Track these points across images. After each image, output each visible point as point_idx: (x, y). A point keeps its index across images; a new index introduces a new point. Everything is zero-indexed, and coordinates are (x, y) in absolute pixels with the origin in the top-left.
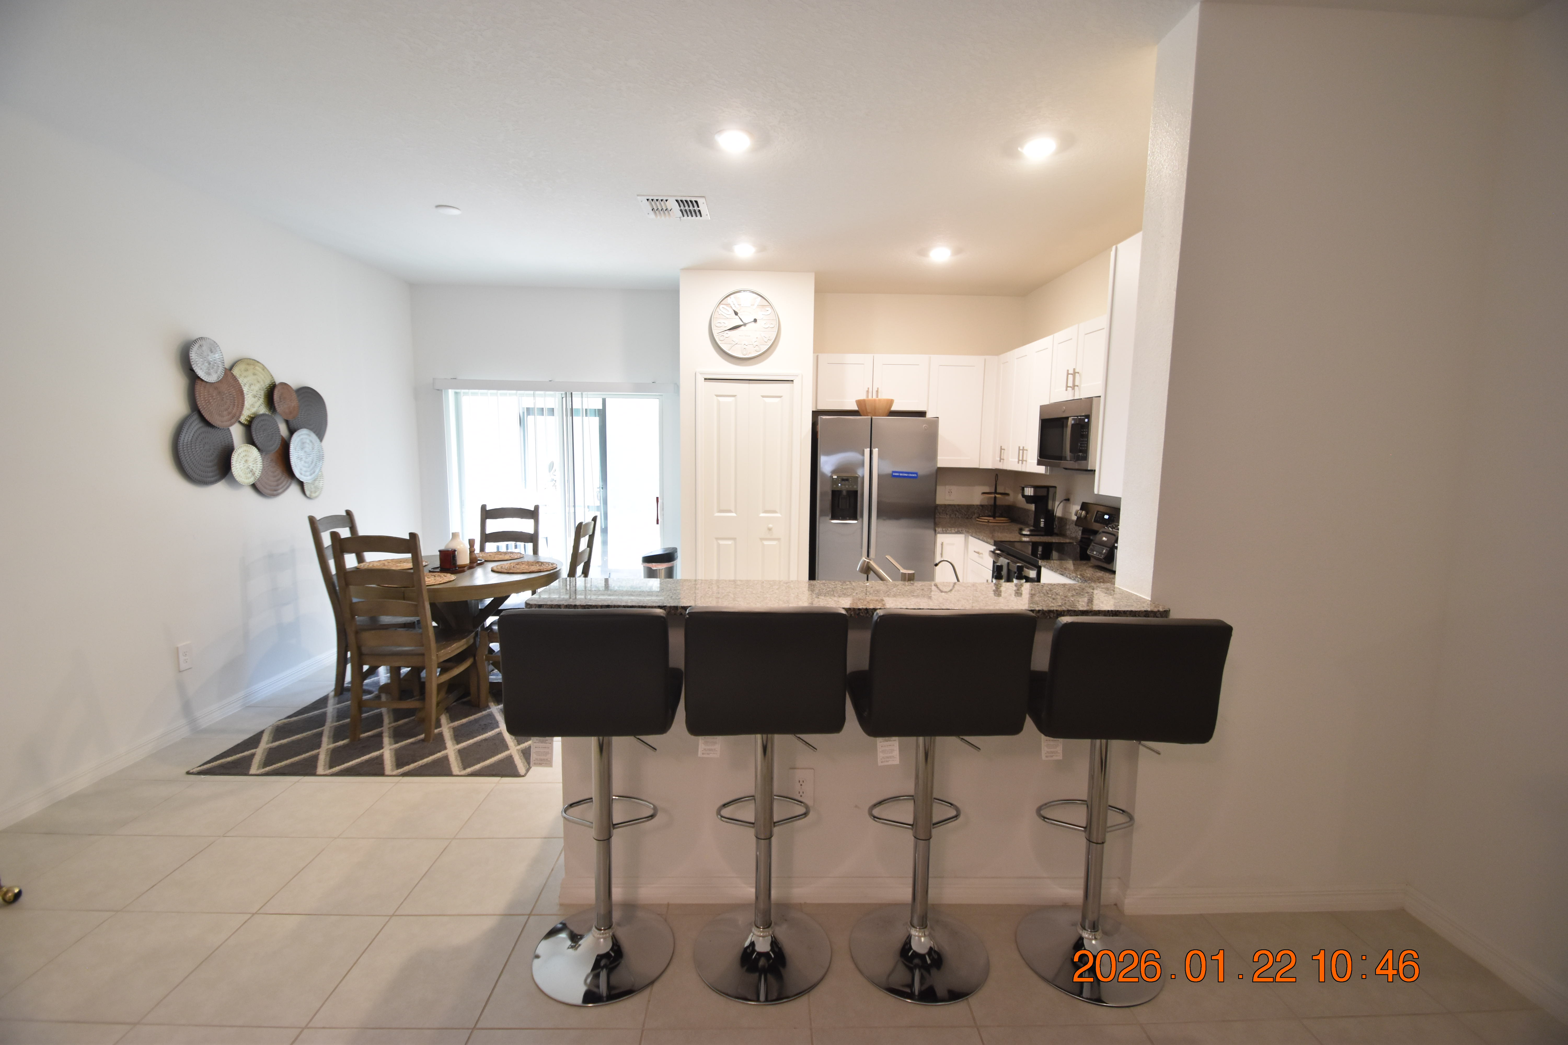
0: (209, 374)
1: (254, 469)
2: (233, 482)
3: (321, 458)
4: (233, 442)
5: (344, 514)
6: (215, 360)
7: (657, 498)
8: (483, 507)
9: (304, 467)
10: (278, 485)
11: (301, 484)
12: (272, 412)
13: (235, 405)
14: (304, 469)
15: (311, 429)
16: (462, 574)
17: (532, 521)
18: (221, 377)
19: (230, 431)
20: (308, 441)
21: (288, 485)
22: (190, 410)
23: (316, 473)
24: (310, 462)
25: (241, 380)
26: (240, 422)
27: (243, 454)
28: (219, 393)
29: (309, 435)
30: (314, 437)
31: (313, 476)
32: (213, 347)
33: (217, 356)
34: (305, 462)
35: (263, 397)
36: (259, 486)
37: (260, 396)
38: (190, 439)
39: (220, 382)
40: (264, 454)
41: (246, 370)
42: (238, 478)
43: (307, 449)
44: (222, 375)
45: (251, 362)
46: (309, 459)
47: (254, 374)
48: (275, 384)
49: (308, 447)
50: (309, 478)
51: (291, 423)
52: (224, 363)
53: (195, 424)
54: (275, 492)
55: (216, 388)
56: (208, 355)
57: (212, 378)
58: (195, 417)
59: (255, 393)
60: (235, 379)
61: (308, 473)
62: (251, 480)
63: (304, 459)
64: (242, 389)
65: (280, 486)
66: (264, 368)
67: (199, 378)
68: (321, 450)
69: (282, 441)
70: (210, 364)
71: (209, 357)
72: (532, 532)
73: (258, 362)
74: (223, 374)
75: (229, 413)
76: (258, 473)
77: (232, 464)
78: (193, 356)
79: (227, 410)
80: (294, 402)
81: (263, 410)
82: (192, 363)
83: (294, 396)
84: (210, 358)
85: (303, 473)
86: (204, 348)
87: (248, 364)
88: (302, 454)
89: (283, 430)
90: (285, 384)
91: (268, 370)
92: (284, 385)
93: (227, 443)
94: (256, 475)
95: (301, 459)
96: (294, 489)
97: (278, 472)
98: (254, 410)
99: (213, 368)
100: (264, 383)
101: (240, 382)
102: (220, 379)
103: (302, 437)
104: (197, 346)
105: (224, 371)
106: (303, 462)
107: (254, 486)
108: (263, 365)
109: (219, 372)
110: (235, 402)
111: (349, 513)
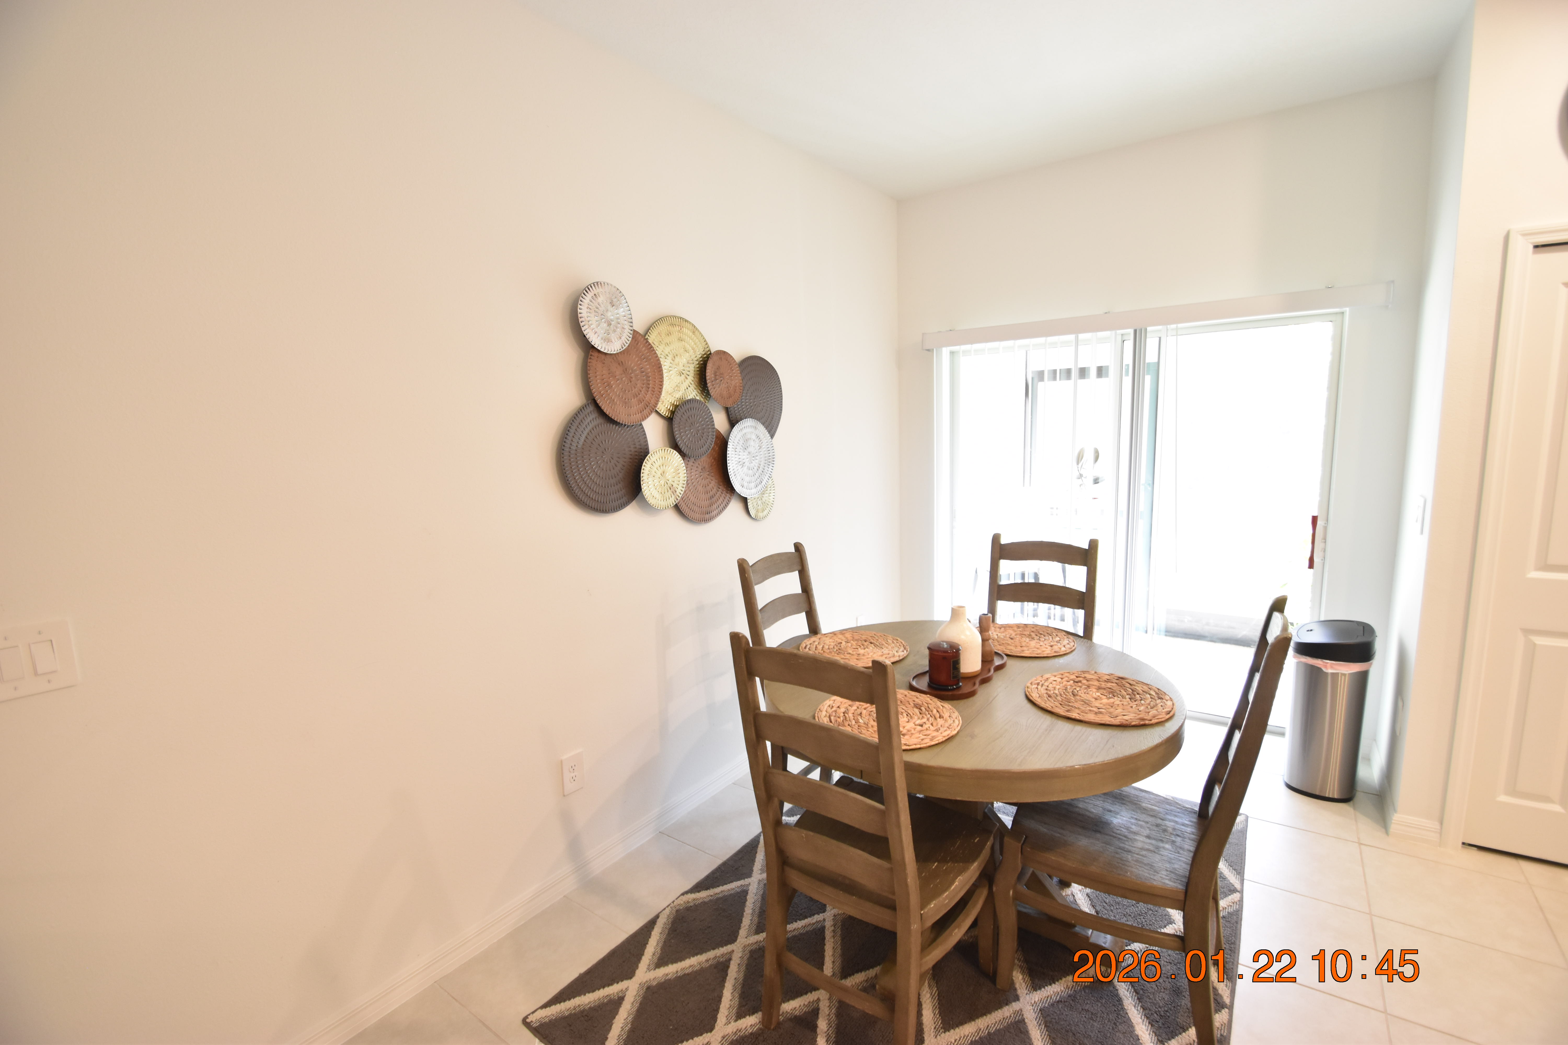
0: (608, 340)
1: (675, 485)
2: (646, 505)
3: (770, 461)
4: (647, 445)
5: (793, 550)
6: (618, 319)
7: (1315, 520)
8: (996, 538)
9: (747, 475)
10: (711, 505)
11: (745, 500)
12: (706, 396)
13: (649, 388)
14: (747, 479)
15: (759, 419)
16: (971, 699)
17: (1084, 569)
18: (627, 345)
19: (643, 428)
20: (754, 437)
21: (726, 500)
22: (584, 398)
23: (764, 483)
24: (756, 468)
25: (660, 350)
26: (657, 413)
27: (659, 463)
28: (625, 371)
29: (756, 428)
30: (762, 430)
31: (759, 487)
32: (616, 298)
33: (621, 311)
34: (749, 468)
35: (693, 375)
36: (683, 507)
37: (688, 373)
38: (581, 442)
39: (624, 353)
40: (692, 460)
41: (669, 334)
42: (651, 501)
43: (751, 449)
44: (629, 342)
45: (676, 321)
46: (755, 464)
47: (680, 340)
48: (710, 354)
49: (753, 446)
50: (754, 491)
51: (732, 411)
52: (632, 323)
53: (592, 419)
54: (707, 516)
55: (621, 364)
56: (607, 310)
57: (613, 346)
58: (591, 408)
59: (681, 368)
60: (650, 348)
61: (753, 485)
62: (672, 501)
63: (747, 464)
64: (660, 363)
65: (715, 506)
66: (695, 329)
67: (593, 347)
68: (771, 450)
69: (717, 437)
70: (609, 324)
71: (609, 314)
72: (1083, 589)
73: (686, 321)
74: (630, 339)
75: (640, 401)
76: (680, 490)
77: (642, 479)
78: (583, 311)
79: (635, 396)
80: (736, 379)
81: (693, 393)
82: (582, 324)
83: (737, 370)
84: (609, 316)
85: (746, 484)
86: (601, 299)
87: (672, 325)
88: (744, 456)
89: (720, 421)
90: (724, 353)
91: (700, 333)
92: (722, 354)
93: (638, 447)
94: (678, 491)
95: (743, 465)
96: (735, 506)
97: (713, 483)
98: (678, 395)
99: (615, 331)
100: (695, 352)
101: (658, 352)
102: (624, 348)
103: (744, 431)
104: (589, 296)
105: (631, 336)
106: (745, 468)
107: (677, 507)
108: (693, 325)
109: (623, 338)
110: (649, 384)
111: (798, 547)
